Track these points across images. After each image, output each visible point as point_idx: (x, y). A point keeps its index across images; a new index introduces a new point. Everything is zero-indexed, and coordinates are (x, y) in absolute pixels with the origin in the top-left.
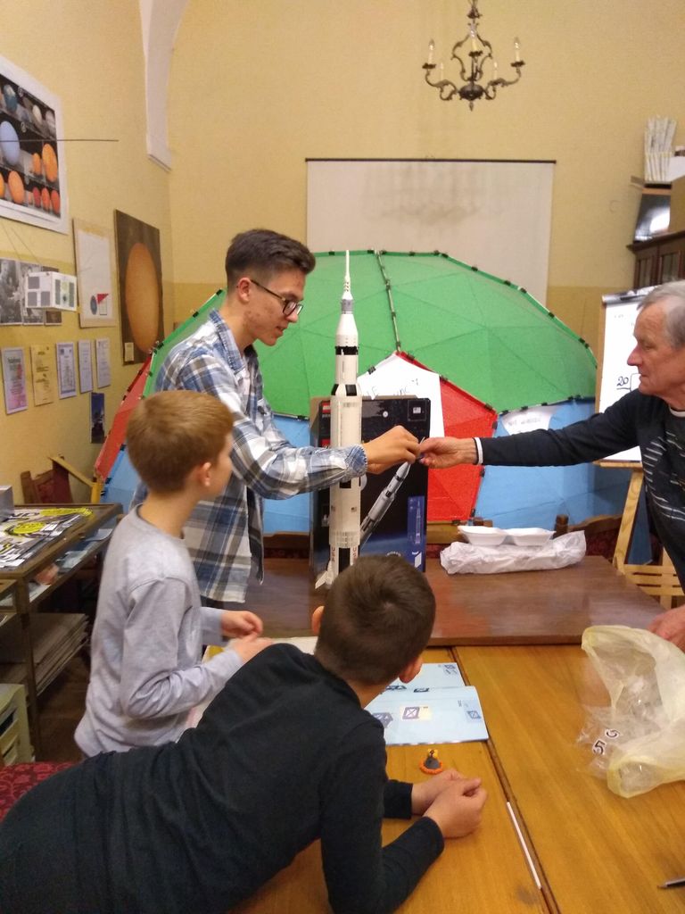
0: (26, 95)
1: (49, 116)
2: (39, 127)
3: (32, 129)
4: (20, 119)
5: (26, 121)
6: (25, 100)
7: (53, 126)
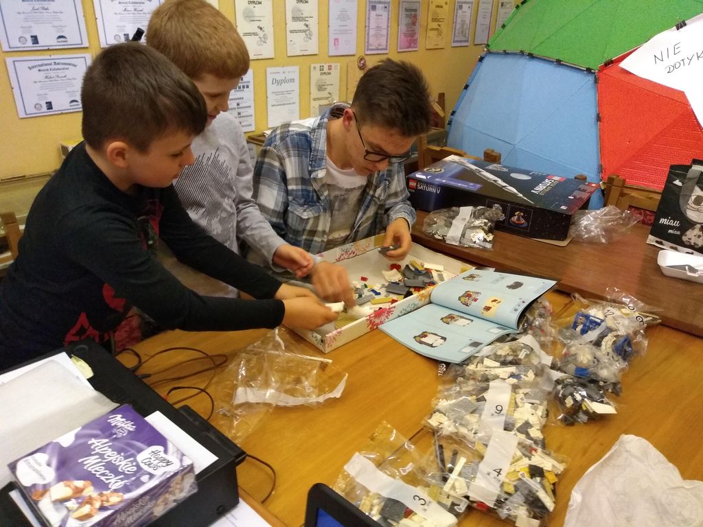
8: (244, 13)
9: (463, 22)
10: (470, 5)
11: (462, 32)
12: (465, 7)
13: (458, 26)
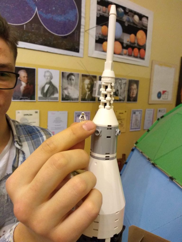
0: (131, 11)
1: (144, 19)
2: (136, 23)
3: (132, 24)
4: (124, 20)
5: (129, 21)
6: (130, 13)
7: (146, 23)
9: (136, 120)
10: (140, 112)
11: (136, 124)
12: (137, 113)
13: (133, 122)
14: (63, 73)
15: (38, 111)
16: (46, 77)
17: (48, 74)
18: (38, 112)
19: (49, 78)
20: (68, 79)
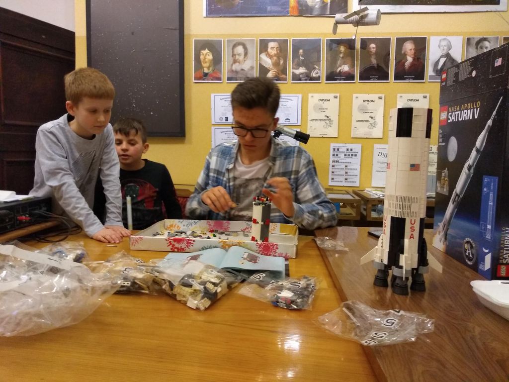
8: (358, 108)
14: (468, 39)
15: (428, 95)
16: (442, 48)
17: (444, 43)
18: (428, 97)
19: (446, 48)
20: (477, 48)
